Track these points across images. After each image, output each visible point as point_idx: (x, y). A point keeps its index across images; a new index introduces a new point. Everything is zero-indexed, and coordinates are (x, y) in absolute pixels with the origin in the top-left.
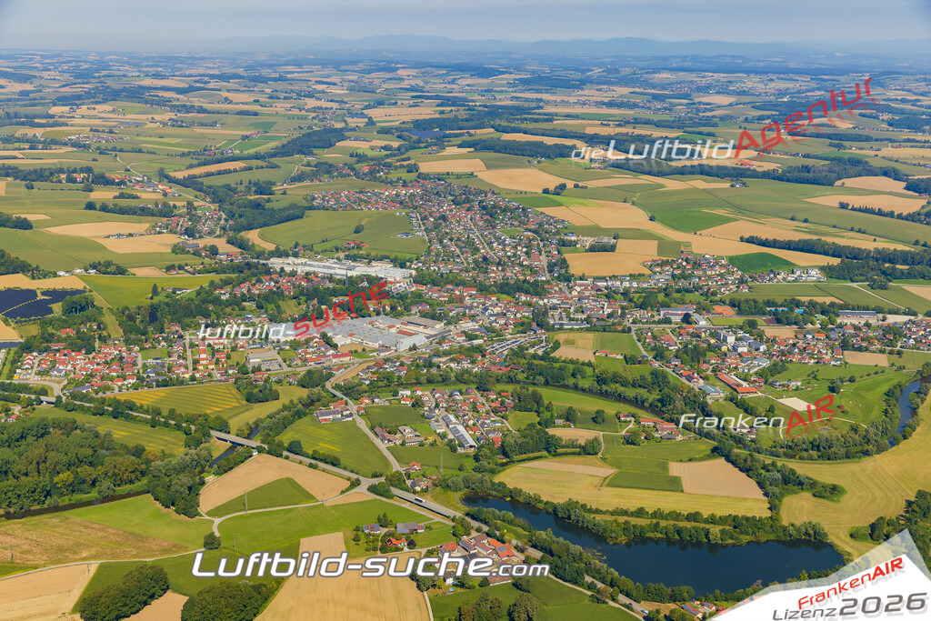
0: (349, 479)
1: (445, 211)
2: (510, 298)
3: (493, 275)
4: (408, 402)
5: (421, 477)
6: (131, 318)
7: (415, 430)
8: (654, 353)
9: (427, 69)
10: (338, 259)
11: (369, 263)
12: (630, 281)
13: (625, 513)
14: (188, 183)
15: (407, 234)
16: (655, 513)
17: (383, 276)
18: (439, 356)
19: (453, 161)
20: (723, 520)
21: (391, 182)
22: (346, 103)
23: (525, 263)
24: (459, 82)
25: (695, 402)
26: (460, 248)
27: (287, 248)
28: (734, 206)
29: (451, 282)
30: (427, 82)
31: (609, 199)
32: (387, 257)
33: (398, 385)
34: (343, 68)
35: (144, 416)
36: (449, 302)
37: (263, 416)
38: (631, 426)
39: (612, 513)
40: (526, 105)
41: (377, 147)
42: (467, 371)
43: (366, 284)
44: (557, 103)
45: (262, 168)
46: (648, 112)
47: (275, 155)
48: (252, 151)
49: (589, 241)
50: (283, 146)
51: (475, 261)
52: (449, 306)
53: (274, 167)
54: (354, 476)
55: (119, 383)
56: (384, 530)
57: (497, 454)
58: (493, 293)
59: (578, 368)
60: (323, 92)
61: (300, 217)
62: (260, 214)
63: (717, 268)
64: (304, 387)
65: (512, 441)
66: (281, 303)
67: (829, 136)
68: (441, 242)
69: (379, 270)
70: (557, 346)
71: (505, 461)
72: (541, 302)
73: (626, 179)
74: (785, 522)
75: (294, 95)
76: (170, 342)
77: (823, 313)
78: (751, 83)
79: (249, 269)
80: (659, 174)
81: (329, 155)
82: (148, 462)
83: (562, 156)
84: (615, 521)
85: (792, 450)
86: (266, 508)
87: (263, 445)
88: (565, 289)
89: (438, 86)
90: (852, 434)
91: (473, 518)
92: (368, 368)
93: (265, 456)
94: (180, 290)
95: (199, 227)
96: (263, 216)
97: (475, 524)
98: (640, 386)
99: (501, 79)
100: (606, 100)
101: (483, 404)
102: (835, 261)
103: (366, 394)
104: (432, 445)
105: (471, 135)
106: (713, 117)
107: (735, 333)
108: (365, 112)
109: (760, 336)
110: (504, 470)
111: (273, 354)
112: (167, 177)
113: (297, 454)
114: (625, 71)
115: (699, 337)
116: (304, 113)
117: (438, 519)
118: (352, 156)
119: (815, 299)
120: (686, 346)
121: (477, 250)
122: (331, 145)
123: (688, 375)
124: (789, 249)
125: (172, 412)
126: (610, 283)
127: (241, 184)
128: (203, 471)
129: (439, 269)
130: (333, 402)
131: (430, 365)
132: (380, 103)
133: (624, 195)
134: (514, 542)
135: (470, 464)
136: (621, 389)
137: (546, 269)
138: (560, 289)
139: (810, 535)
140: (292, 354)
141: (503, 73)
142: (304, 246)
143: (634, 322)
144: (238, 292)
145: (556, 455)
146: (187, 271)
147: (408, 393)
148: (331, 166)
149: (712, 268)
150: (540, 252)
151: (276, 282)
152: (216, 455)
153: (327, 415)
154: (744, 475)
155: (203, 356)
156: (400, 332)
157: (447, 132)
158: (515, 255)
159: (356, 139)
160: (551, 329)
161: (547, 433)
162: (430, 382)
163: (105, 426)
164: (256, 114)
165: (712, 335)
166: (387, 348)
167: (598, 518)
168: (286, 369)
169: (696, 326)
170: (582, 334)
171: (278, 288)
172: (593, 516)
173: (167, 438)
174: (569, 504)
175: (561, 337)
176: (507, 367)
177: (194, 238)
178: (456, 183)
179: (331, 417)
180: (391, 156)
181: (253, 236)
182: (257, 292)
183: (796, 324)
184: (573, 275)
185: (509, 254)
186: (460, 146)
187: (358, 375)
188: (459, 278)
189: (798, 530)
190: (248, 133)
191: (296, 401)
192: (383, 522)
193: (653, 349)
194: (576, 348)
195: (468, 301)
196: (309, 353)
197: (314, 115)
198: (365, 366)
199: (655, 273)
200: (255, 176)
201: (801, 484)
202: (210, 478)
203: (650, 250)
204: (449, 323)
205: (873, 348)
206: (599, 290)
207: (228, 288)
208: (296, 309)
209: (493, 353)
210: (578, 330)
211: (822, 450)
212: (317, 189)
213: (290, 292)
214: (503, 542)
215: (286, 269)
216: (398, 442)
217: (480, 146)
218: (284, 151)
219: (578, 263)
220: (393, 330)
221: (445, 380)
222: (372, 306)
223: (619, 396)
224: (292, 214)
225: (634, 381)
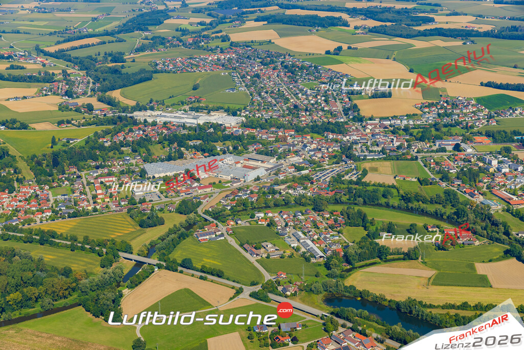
0: (233, 288)
1: (257, 71)
2: (320, 137)
3: (304, 119)
4: (263, 223)
5: (289, 284)
6: (39, 163)
7: (275, 246)
8: (440, 176)
10: (185, 110)
11: (209, 112)
12: (408, 120)
13: (453, 307)
14: (58, 55)
15: (233, 90)
16: (476, 306)
17: (222, 123)
18: (278, 185)
23: (325, 109)
25: (483, 214)
26: (275, 99)
27: (144, 104)
29: (274, 126)
32: (221, 108)
35: (65, 242)
36: (276, 141)
37: (155, 238)
39: (443, 307)
41: (194, 23)
42: (303, 196)
43: (212, 130)
45: (113, 42)
47: (119, 32)
48: (101, 29)
49: (370, 90)
50: (124, 25)
51: (288, 109)
52: (277, 144)
53: (121, 41)
54: (238, 286)
55: (40, 216)
56: (271, 329)
57: (342, 262)
58: (307, 133)
59: (386, 190)
61: (149, 79)
62: (119, 77)
63: (470, 107)
64: (181, 213)
65: (353, 252)
66: (150, 147)
69: (217, 118)
70: (365, 173)
71: (348, 267)
72: (345, 139)
73: (385, 41)
76: (72, 182)
79: (121, 121)
80: (408, 36)
81: (160, 31)
82: (76, 280)
83: (333, 25)
84: (448, 314)
87: (161, 263)
88: (360, 128)
91: (337, 315)
92: (226, 196)
93: (164, 272)
94: (72, 140)
95: (75, 89)
96: (122, 79)
97: (340, 321)
98: (436, 203)
101: (321, 222)
103: (230, 218)
104: (290, 257)
105: (262, 12)
107: (496, 157)
109: (516, 159)
110: (350, 275)
112: (42, 51)
113: (190, 269)
115: (470, 161)
117: (309, 317)
118: (177, 30)
120: (462, 170)
121: (288, 100)
122: (161, 23)
123: (471, 193)
124: (519, 90)
125: (86, 238)
126: (393, 122)
127: (99, 55)
128: (118, 286)
129: (262, 115)
130: (206, 224)
131: (274, 192)
133: (385, 53)
134: (374, 335)
135: (323, 271)
136: (423, 206)
137: (343, 113)
138: (357, 128)
142: (157, 102)
143: (418, 152)
144: (116, 140)
146: (73, 125)
147: (262, 215)
148: (164, 39)
149: (466, 107)
150: (335, 100)
151: (144, 131)
152: (126, 272)
153: (204, 236)
155: (99, 192)
156: (245, 167)
157: (244, 10)
158: (316, 103)
159: (178, 18)
160: (356, 159)
161: (377, 244)
162: (276, 205)
163: (37, 252)
165: (478, 159)
166: (238, 180)
168: (164, 200)
169: (466, 153)
170: (381, 163)
171: (146, 136)
172: (429, 310)
173: (85, 260)
175: (367, 165)
176: (332, 191)
177: (73, 98)
178: (260, 49)
179: (208, 237)
180: (206, 29)
181: (116, 94)
182: (131, 139)
184: (364, 117)
185: (312, 102)
186: (256, 20)
187: (220, 202)
188: (278, 122)
190: (95, 16)
191: (178, 225)
193: (438, 172)
194: (380, 173)
195: (290, 140)
198: (224, 194)
200: (109, 48)
202: (126, 291)
203: (416, 95)
204: (280, 158)
206: (386, 128)
207: (108, 137)
208: (162, 151)
209: (318, 180)
210: (377, 159)
212: (157, 57)
213: (155, 139)
214: (366, 336)
215: (148, 120)
216: (265, 256)
217: (271, 20)
218: (126, 29)
219: (367, 108)
220: (239, 165)
221: (287, 204)
222: (219, 147)
223: (422, 210)
224: (144, 77)
225: (431, 199)
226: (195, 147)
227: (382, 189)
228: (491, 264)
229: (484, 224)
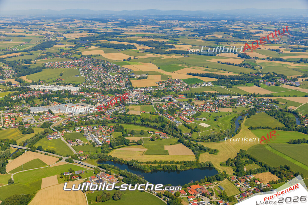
0: (59, 158)
1: (91, 68)
2: (113, 96)
3: (107, 88)
4: (79, 131)
5: (83, 156)
7: (81, 140)
8: (159, 111)
9: (84, 20)
10: (54, 85)
11: (65, 86)
12: (152, 88)
13: (150, 162)
15: (78, 76)
16: (160, 162)
17: (70, 90)
18: (89, 116)
19: (94, 51)
20: (181, 163)
21: (72, 59)
22: (56, 32)
23: (117, 84)
24: (95, 24)
25: (172, 126)
26: (96, 80)
27: (36, 82)
28: (185, 63)
29: (93, 91)
30: (84, 25)
31: (145, 62)
32: (71, 84)
33: (75, 126)
34: (55, 20)
36: (92, 98)
37: (28, 139)
38: (152, 135)
39: (146, 163)
40: (118, 32)
41: (67, 47)
42: (98, 120)
43: (64, 93)
44: (128, 31)
45: (27, 55)
46: (158, 33)
47: (32, 50)
48: (23, 49)
49: (139, 76)
50: (35, 47)
51: (101, 84)
52: (93, 99)
53: (31, 54)
54: (60, 157)
56: (71, 174)
57: (109, 146)
58: (107, 94)
59: (135, 117)
60: (48, 28)
61: (41, 71)
62: (26, 70)
63: (180, 83)
64: (43, 128)
65: (114, 142)
66: (34, 100)
67: (214, 40)
68: (89, 78)
69: (69, 88)
70: (128, 110)
71: (111, 148)
73: (151, 56)
74: (200, 162)
75: (38, 30)
77: (212, 96)
78: (191, 24)
79: (23, 89)
80: (161, 54)
81: (51, 50)
83: (130, 48)
84: (147, 165)
85: (203, 139)
86: (30, 169)
87: (29, 148)
88: (131, 92)
89: (88, 26)
90: (221, 133)
91: (101, 167)
92: (65, 121)
93: (29, 152)
95: (5, 76)
96: (28, 71)
97: (101, 169)
98: (155, 122)
99: (109, 23)
100: (144, 30)
101: (104, 131)
102: (216, 80)
103: (64, 129)
104: (87, 145)
105: (99, 42)
106: (179, 35)
107: (185, 104)
108: (63, 35)
109: (193, 104)
110: (111, 151)
111: (32, 117)
113: (41, 150)
114: (151, 20)
115: (174, 105)
116: (42, 36)
117: (89, 169)
118: (59, 50)
119: (210, 92)
120: (170, 109)
121: (102, 80)
122: (51, 47)
123: (171, 118)
124: (202, 76)
126: (146, 89)
127: (20, 60)
128: (7, 158)
129: (89, 87)
130: (53, 132)
131: (86, 118)
132: (68, 32)
133: (150, 61)
134: (114, 174)
135: (100, 150)
136: (149, 123)
137: (125, 85)
138: (129, 92)
139: (208, 166)
140: (39, 117)
141: (110, 21)
142: (42, 81)
143: (153, 102)
144: (19, 97)
145: (128, 145)
146: (0, 91)
147: (79, 128)
148: (51, 53)
149: (178, 83)
150: (123, 80)
151: (32, 93)
152: (12, 152)
153: (51, 137)
154: (188, 148)
155: (7, 119)
157: (91, 41)
158: (114, 81)
159: (60, 44)
160: (126, 105)
161: (125, 139)
162: (86, 124)
164: (25, 36)
165: (178, 105)
166: (72, 114)
167: (142, 165)
168: (36, 122)
169: (173, 102)
170: (136, 106)
171: (33, 95)
172: (140, 164)
174: (132, 161)
175: (130, 107)
176: (112, 118)
177: (3, 79)
178: (94, 58)
179: (52, 137)
180: (72, 50)
181: (24, 78)
182: (26, 97)
183: (204, 100)
184: (133, 87)
185: (112, 81)
186: (96, 46)
187: (62, 123)
188: (96, 89)
189: (204, 164)
190: (22, 43)
191: (40, 133)
192: (70, 171)
193: (159, 110)
194: (135, 111)
195: (99, 97)
196: (44, 117)
197: (45, 36)
198: (64, 120)
199: (160, 86)
200: (25, 57)
201: (205, 150)
202: (10, 161)
203: (158, 78)
204: (92, 105)
205: (228, 106)
206: (142, 92)
207: (15, 96)
208: (40, 102)
209: (107, 113)
210: (135, 105)
211: (211, 139)
212: (47, 62)
213: (37, 97)
214: (111, 175)
215: (36, 89)
216: (75, 145)
217: (102, 46)
218: (35, 49)
219: (135, 83)
220: (74, 107)
221: (91, 123)
222: (66, 100)
223: (149, 125)
224: (39, 70)
225: (153, 120)
226: (55, 100)
227: (133, 117)
228: (171, 146)
229: (172, 130)
